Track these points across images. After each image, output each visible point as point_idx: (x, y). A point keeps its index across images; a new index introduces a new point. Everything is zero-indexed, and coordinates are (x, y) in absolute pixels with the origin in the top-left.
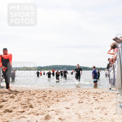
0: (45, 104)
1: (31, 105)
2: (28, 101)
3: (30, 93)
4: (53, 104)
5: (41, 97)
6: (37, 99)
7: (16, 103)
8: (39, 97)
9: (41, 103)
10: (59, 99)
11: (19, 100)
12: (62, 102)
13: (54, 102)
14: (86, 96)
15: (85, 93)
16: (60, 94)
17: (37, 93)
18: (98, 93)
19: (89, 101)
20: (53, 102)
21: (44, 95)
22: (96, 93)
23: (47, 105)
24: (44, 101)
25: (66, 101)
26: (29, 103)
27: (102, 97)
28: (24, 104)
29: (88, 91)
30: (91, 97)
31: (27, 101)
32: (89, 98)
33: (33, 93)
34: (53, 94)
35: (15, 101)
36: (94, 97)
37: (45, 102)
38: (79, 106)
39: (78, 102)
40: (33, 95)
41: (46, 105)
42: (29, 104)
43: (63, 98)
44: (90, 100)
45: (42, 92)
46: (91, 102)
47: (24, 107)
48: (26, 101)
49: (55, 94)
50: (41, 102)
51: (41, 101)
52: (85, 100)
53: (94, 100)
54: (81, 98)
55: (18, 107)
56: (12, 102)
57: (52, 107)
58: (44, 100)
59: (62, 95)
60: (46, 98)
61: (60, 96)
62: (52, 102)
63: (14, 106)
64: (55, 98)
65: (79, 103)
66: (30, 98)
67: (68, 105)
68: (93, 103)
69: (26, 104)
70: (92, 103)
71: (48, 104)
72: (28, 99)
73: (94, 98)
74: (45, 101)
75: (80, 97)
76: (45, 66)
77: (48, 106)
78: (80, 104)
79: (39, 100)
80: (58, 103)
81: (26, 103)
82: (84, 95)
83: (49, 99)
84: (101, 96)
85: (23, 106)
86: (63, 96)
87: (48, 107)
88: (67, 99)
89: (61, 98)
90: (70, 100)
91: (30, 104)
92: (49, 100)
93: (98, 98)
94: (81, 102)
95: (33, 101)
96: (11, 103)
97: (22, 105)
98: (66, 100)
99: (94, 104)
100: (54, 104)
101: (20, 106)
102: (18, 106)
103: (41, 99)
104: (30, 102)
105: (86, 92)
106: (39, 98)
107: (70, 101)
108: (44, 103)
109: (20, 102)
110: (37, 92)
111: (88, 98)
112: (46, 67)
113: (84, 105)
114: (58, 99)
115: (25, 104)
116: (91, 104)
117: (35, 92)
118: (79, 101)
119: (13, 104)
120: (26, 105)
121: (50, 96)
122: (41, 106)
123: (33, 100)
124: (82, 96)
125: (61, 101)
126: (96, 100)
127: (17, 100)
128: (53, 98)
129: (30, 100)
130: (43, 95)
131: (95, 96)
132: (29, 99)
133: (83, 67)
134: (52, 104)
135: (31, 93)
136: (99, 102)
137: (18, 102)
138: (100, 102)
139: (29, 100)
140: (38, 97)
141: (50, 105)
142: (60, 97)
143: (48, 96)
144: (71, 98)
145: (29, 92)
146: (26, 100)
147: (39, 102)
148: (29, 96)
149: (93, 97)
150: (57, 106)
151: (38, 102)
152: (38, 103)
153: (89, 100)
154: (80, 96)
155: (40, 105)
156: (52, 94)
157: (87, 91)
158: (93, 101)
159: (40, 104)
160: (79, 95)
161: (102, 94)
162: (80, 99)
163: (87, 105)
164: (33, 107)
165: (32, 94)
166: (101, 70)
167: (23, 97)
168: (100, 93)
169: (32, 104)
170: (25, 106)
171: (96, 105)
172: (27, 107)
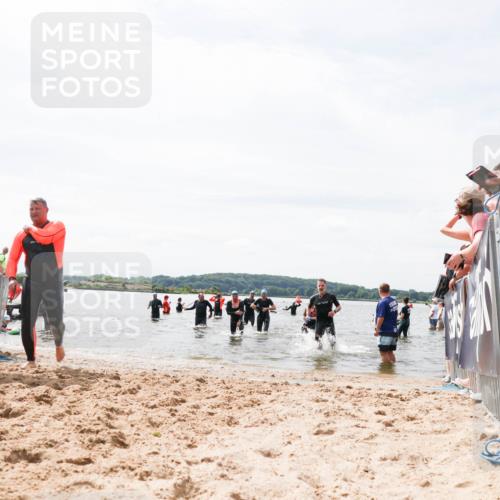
0: (179, 432)
1: (121, 435)
2: (109, 416)
3: (118, 386)
4: (209, 436)
5: (163, 404)
6: (147, 410)
7: (60, 424)
8: (156, 402)
9: (160, 428)
10: (236, 414)
11: (73, 410)
12: (246, 427)
13: (215, 427)
14: (348, 406)
15: (342, 392)
16: (240, 394)
17: (147, 387)
18: (397, 397)
19: (357, 426)
20: (211, 424)
21: (176, 393)
22: (390, 395)
23: (186, 438)
24: (174, 419)
25: (263, 423)
26: (112, 427)
27: (412, 413)
28: (89, 431)
29: (356, 386)
30: (369, 411)
31: (102, 416)
32: (359, 414)
33: (132, 386)
34: (213, 394)
35: (55, 417)
36: (380, 413)
37: (178, 424)
38: (318, 448)
39: (315, 431)
40: (132, 393)
41: (182, 436)
42: (112, 431)
43: (251, 410)
44: (362, 424)
45: (166, 381)
46: (365, 433)
47: (91, 441)
48: (99, 419)
49: (218, 393)
50: (161, 424)
51: (160, 420)
52: (343, 424)
53: (381, 425)
54: (327, 415)
55: (67, 441)
56: (44, 419)
57: (205, 446)
58: (173, 415)
59: (248, 397)
60: (182, 409)
61: (241, 402)
62: (206, 424)
63: (48, 438)
64: (218, 410)
65: (317, 433)
66: (116, 406)
67: (271, 438)
68: (376, 435)
69: (98, 432)
70: (372, 437)
71: (191, 434)
72: (107, 409)
73: (380, 417)
74: (179, 420)
75: (320, 411)
76: (185, 275)
77: (190, 443)
78: (321, 437)
79: (153, 414)
80: (231, 429)
81: (99, 428)
82: (338, 403)
83: (193, 413)
84: (410, 408)
85: (87, 437)
86: (254, 403)
87: (190, 446)
88: (269, 416)
89: (246, 410)
90: (281, 420)
91: (117, 431)
92: (193, 416)
93: (397, 417)
94: (325, 428)
95: (130, 418)
96: (36, 425)
97: (82, 432)
98: (262, 419)
99: (376, 440)
100: (213, 435)
101: (74, 437)
102: (65, 437)
103: (164, 412)
104: (115, 423)
105: (347, 391)
106: (154, 407)
107: (280, 423)
108: (174, 428)
109: (74, 419)
110: (146, 380)
111: (354, 416)
112: (188, 277)
113: (338, 444)
114: (231, 415)
115: (95, 428)
116: (368, 439)
117: (138, 382)
118: (319, 426)
119: (44, 429)
120: (100, 436)
121: (198, 402)
122: (162, 440)
123: (128, 414)
124: (329, 406)
125: (243, 422)
126: (388, 424)
127: (62, 411)
128: (213, 407)
129: (118, 412)
130: (171, 395)
131: (382, 408)
132: (112, 410)
133: (341, 284)
134: (207, 433)
135: (121, 383)
136: (397, 431)
137: (66, 419)
138: (402, 434)
139: (113, 415)
140: (152, 403)
141: (198, 437)
142: (240, 408)
143: (191, 402)
144: (286, 410)
145: (115, 382)
146: (101, 414)
147: (153, 424)
148: (112, 396)
149: (377, 410)
150: (226, 443)
151: (150, 422)
152: (149, 430)
153: (356, 423)
154: (321, 405)
155: (156, 435)
156: (209, 392)
157: (350, 384)
158: (375, 426)
159: (159, 430)
160: (317, 401)
161: (414, 401)
162: (321, 418)
163: (348, 443)
164: (126, 442)
165: (125, 387)
166: (415, 302)
167: (87, 402)
168: (404, 397)
169: (125, 432)
170: (94, 437)
171: (386, 444)
172: (103, 442)
